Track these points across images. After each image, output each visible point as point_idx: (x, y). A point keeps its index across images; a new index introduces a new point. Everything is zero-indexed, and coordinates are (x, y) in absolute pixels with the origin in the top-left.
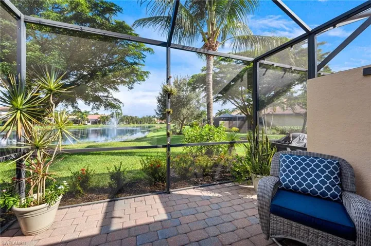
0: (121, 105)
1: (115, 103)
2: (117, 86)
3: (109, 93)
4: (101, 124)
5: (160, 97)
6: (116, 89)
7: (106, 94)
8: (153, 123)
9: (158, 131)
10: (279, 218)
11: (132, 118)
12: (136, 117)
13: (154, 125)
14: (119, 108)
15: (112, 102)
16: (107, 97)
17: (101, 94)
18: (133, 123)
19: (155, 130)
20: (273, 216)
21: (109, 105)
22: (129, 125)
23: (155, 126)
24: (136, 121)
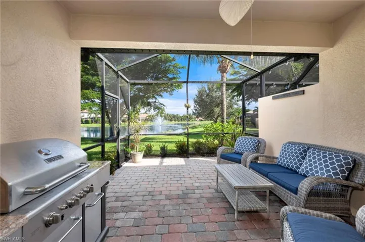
0: (165, 107)
1: (161, 106)
2: (162, 94)
3: (156, 99)
4: (149, 122)
5: (196, 98)
6: (161, 96)
7: (154, 100)
8: (192, 121)
9: (196, 128)
10: (223, 160)
11: (174, 116)
12: (177, 115)
13: (194, 122)
14: (163, 110)
15: (159, 106)
16: (155, 102)
17: (150, 100)
18: (175, 121)
19: (194, 126)
20: (221, 159)
21: (156, 108)
22: (171, 123)
23: (195, 124)
24: (178, 119)
